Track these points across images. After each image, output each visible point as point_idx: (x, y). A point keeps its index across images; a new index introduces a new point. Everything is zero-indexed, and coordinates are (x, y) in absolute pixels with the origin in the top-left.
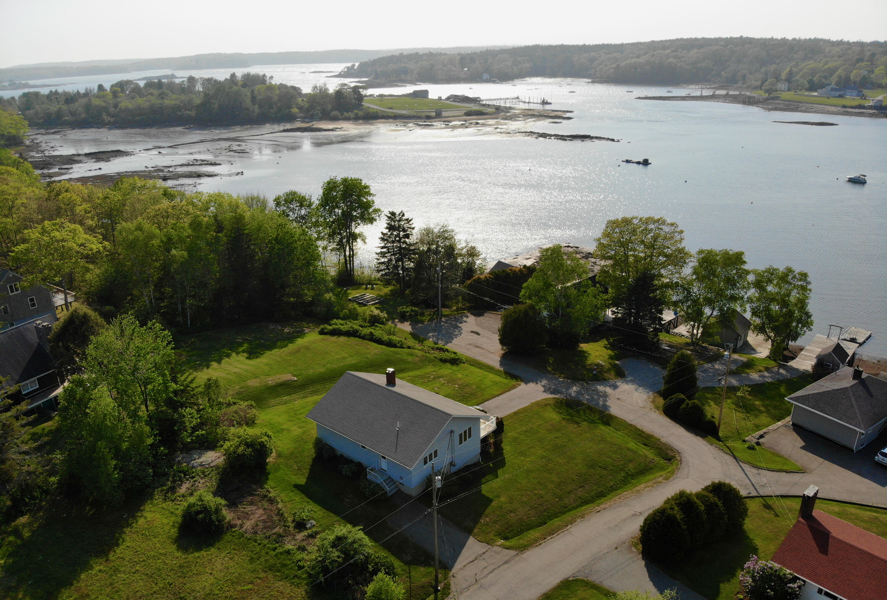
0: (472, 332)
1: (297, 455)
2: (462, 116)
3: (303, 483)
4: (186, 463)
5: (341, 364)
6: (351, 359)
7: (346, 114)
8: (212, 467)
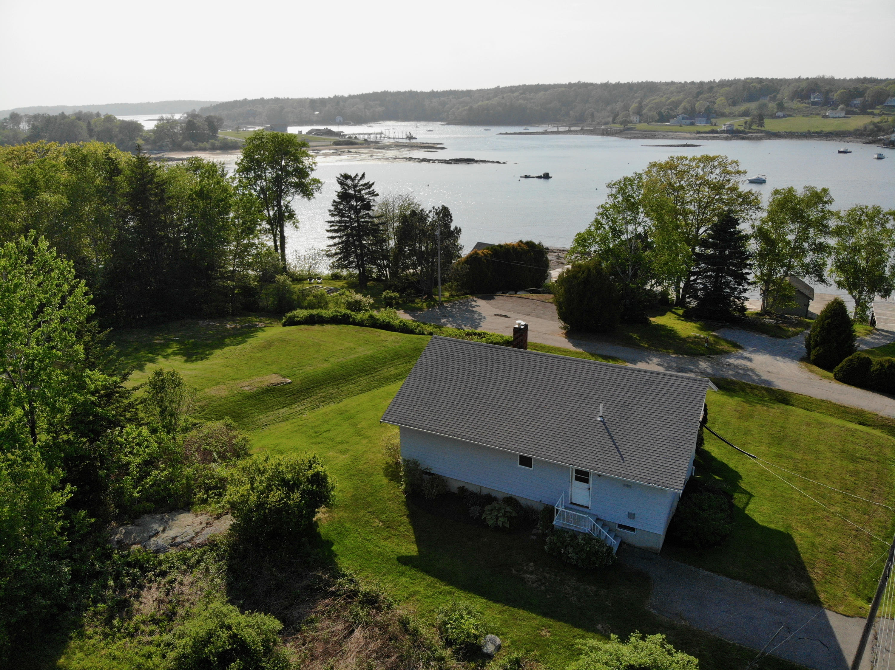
0: (496, 315)
1: (369, 499)
2: (331, 145)
3: (415, 554)
4: (139, 543)
5: (352, 357)
6: (360, 349)
7: (200, 144)
8: (201, 546)
